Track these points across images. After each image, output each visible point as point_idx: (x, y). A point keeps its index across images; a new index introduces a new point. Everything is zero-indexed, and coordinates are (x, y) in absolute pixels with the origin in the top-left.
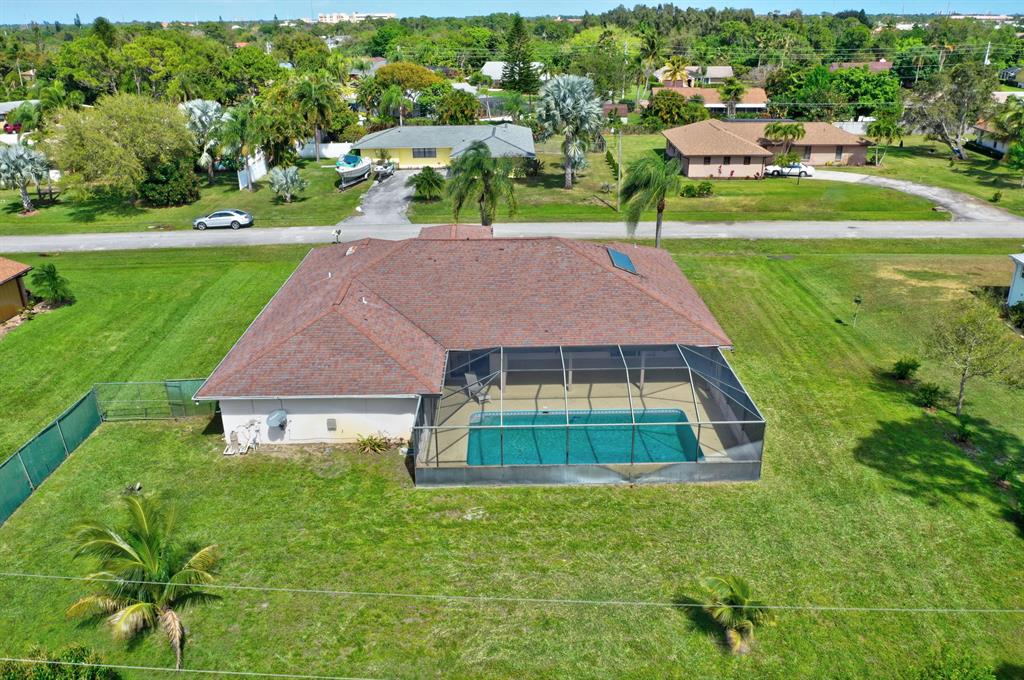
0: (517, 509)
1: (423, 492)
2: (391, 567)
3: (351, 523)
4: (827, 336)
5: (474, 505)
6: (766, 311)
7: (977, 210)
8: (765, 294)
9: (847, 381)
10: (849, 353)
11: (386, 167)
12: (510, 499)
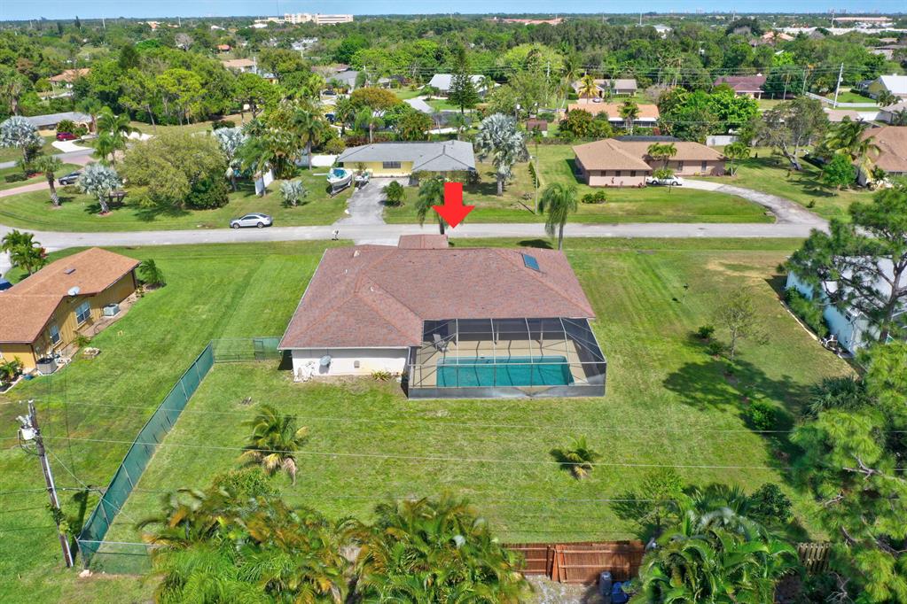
0: (466, 411)
1: (413, 402)
2: (399, 439)
3: (374, 418)
4: (663, 310)
5: (442, 408)
6: (628, 293)
7: (795, 214)
8: (630, 281)
9: (669, 339)
10: (676, 322)
11: (363, 177)
12: (463, 406)
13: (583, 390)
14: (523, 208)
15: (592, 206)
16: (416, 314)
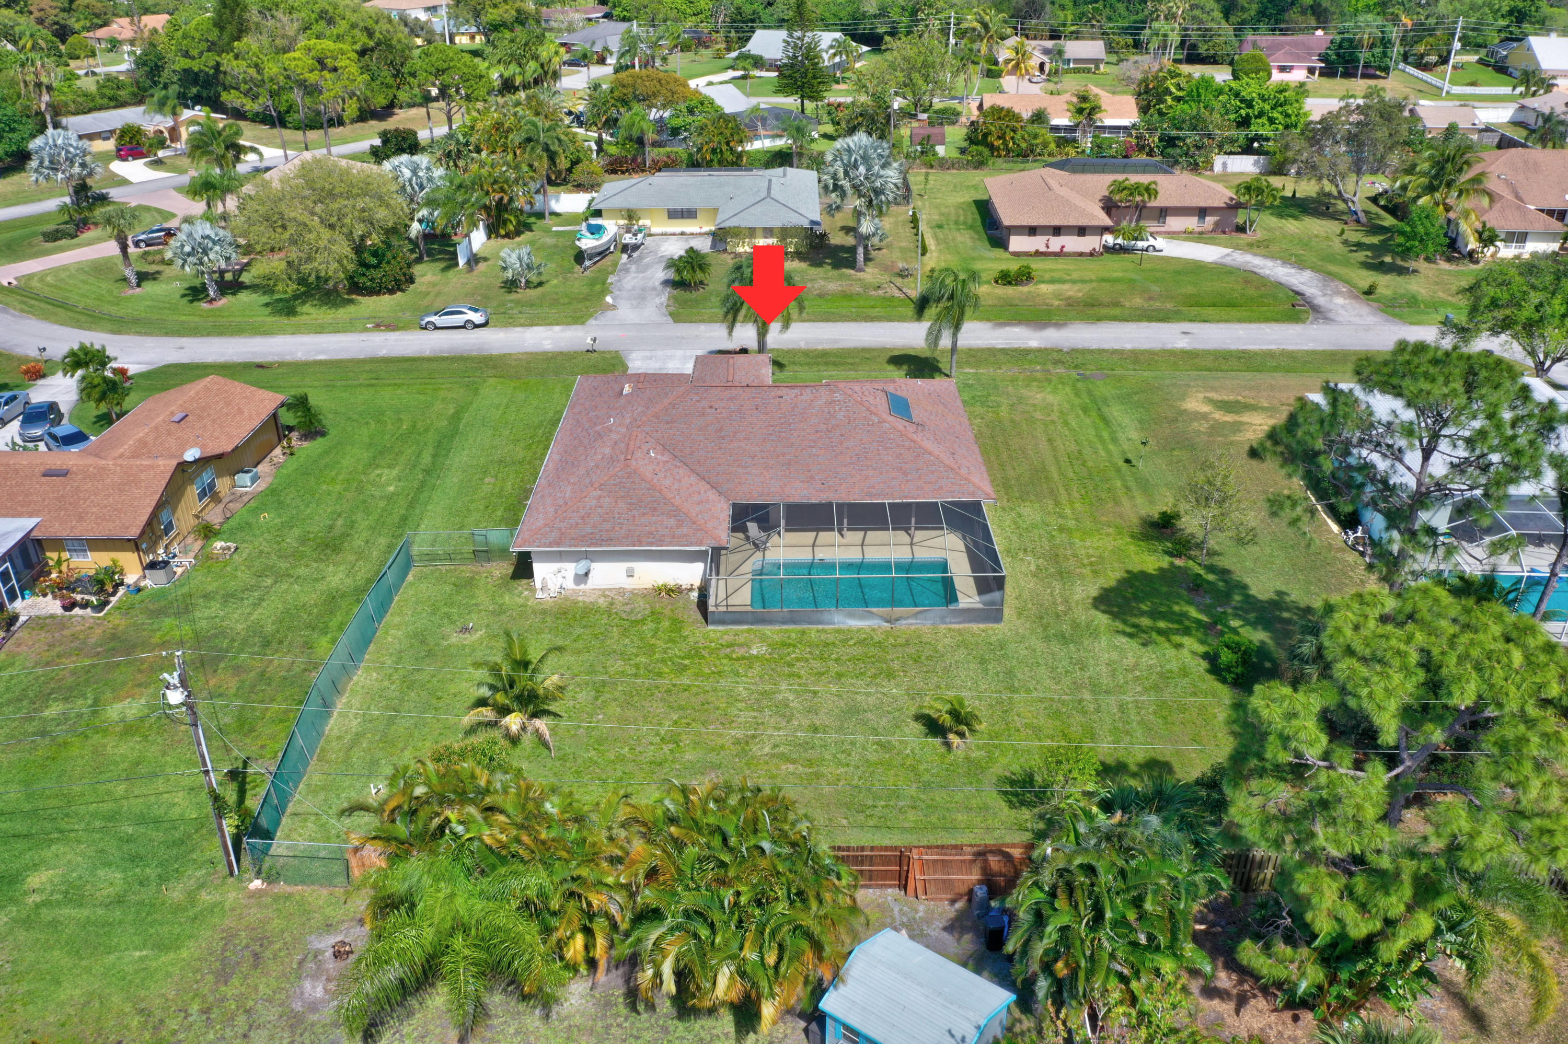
0: (795, 646)
1: (715, 631)
4: (1108, 480)
5: (758, 642)
7: (1344, 306)
8: (1060, 428)
9: (1111, 530)
10: (1124, 500)
11: (635, 235)
12: (789, 637)
13: (970, 615)
14: (897, 293)
15: (1010, 291)
16: (720, 493)
